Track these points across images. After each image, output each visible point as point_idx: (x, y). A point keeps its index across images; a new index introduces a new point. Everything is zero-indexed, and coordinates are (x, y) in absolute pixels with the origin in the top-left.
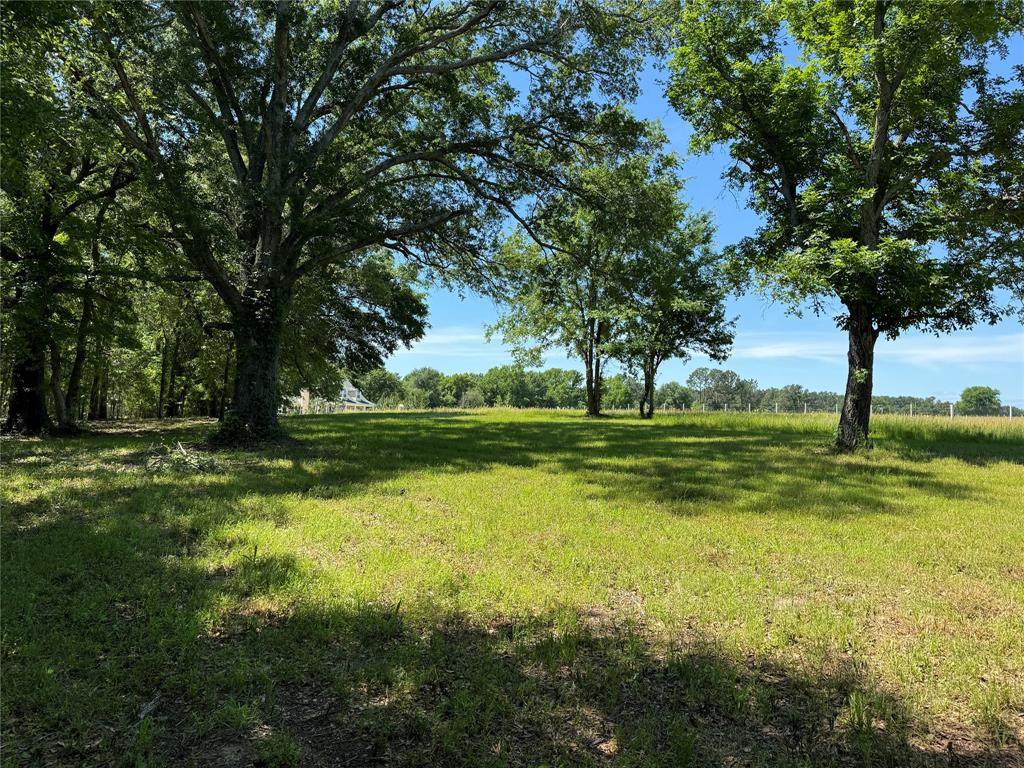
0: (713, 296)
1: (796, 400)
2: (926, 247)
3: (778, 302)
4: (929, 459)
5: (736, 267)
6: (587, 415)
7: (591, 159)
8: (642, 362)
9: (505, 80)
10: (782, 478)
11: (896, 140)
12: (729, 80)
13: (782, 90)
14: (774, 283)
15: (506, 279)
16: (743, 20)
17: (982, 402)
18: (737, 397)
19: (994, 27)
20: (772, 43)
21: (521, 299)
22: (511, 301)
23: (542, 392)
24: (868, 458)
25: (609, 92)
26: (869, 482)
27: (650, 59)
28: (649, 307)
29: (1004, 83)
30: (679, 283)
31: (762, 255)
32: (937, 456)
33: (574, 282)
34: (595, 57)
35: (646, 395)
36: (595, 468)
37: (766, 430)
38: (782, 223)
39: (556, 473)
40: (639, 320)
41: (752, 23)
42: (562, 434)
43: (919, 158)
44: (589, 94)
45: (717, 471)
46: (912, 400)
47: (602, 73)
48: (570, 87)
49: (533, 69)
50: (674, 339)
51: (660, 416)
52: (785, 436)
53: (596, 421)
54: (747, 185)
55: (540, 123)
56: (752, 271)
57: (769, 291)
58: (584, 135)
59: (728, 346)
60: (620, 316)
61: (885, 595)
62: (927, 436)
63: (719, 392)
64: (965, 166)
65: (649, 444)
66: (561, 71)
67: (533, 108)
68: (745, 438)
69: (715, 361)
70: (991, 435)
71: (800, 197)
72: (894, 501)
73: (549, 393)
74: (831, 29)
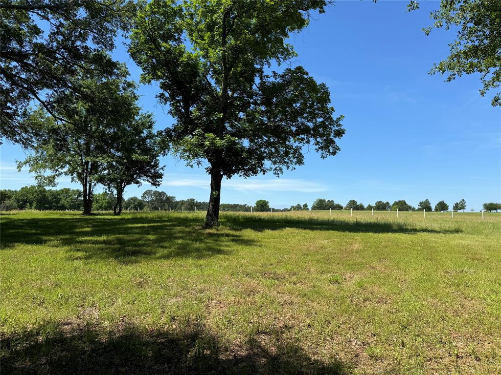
0: (153, 155)
1: (192, 205)
2: (241, 141)
3: (182, 160)
4: (241, 230)
5: (163, 141)
6: (83, 214)
7: (87, 76)
8: (116, 186)
9: (34, 23)
10: (180, 241)
11: (230, 93)
12: (160, 51)
13: (183, 61)
14: (181, 151)
15: (32, 135)
16: (167, 24)
17: (262, 206)
18: (166, 204)
19: (266, 54)
20: (179, 38)
21: (41, 147)
22: (35, 148)
23: (58, 201)
24: (217, 230)
25: (98, 43)
26: (216, 241)
27: (120, 32)
28: (120, 157)
29: (269, 78)
30: (136, 147)
31: (175, 137)
32: (243, 228)
33: (77, 140)
34: (90, 23)
35: (118, 203)
36: (82, 242)
37: (177, 219)
38: (184, 123)
39: (57, 247)
40: (114, 163)
41: (171, 27)
42: (65, 225)
43: (239, 103)
44: (86, 42)
45: (150, 240)
46: (238, 205)
47: (93, 32)
48: (75, 36)
49: (52, 21)
50: (133, 175)
51: (124, 213)
52: (185, 222)
53: (88, 217)
54: (168, 103)
55: (56, 50)
56: (171, 144)
57: (178, 154)
58: (83, 63)
59: (161, 179)
60: (103, 161)
61: (216, 291)
62: (241, 220)
63: (157, 202)
64: (255, 109)
65: (116, 228)
66: (70, 26)
67: (52, 42)
68: (166, 223)
69: (154, 187)
70: (264, 219)
71: (191, 113)
72: (226, 249)
73: (62, 202)
74: (205, 38)
